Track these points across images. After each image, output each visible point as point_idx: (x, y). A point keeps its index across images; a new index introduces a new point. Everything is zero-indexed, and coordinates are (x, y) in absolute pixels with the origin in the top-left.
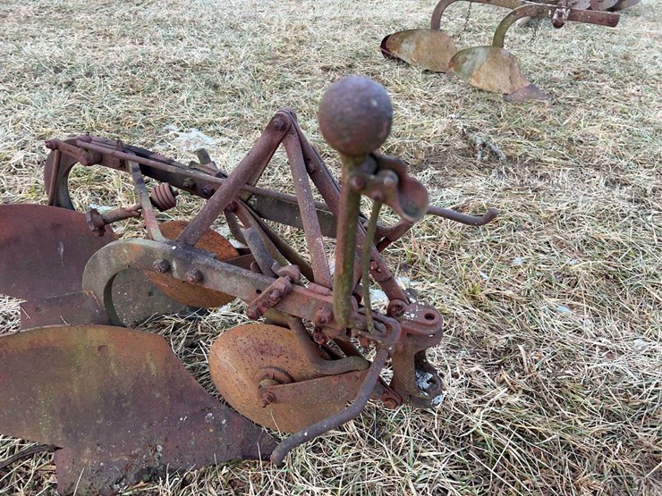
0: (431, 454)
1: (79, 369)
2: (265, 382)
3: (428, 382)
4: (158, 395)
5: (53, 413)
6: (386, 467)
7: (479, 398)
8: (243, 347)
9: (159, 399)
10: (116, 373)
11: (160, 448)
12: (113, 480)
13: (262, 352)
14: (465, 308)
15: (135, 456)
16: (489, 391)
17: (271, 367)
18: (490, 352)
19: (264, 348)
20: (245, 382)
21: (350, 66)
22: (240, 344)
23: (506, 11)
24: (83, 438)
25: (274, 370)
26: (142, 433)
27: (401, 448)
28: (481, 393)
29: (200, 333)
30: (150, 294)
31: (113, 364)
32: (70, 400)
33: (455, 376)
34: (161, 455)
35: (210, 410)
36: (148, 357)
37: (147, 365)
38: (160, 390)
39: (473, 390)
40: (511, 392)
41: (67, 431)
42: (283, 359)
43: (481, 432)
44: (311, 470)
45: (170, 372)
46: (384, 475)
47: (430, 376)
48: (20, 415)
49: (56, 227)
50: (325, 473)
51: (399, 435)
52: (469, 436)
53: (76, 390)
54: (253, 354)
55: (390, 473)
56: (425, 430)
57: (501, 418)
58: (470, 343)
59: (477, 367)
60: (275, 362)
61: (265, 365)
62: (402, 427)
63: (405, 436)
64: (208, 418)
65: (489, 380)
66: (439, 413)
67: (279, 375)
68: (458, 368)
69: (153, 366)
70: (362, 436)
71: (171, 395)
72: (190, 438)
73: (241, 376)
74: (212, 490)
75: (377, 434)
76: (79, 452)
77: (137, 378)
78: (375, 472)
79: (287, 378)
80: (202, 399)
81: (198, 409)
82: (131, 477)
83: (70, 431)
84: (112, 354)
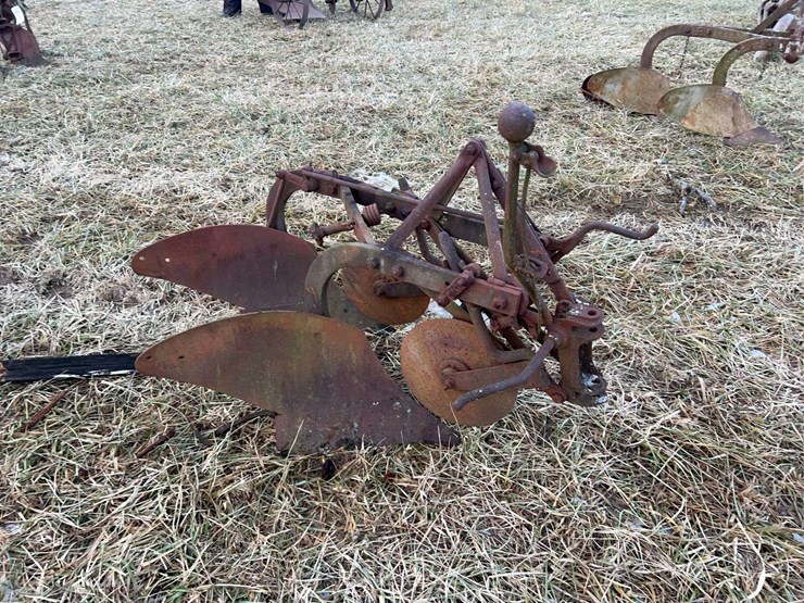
1: (298, 350)
2: (447, 370)
3: (593, 382)
4: (356, 381)
5: (276, 385)
6: (552, 462)
7: (651, 418)
8: (430, 340)
9: (357, 385)
10: (325, 357)
11: (356, 425)
12: (319, 444)
13: (446, 345)
14: (646, 343)
15: (337, 428)
16: (662, 414)
17: (452, 358)
18: (668, 384)
19: (447, 341)
20: (430, 373)
21: (546, 109)
22: (428, 337)
23: (730, 46)
24: (297, 409)
25: (455, 361)
26: (342, 411)
27: (567, 450)
28: (653, 416)
29: (387, 346)
30: (345, 311)
31: (324, 350)
32: (289, 376)
33: (629, 399)
34: (357, 430)
35: (398, 399)
36: (351, 348)
37: (350, 353)
38: (358, 377)
39: (646, 413)
40: (683, 415)
41: (285, 401)
42: (463, 351)
43: (648, 443)
44: (484, 454)
45: (367, 363)
46: (550, 467)
47: (596, 377)
48: (252, 383)
49: (273, 246)
50: (497, 459)
51: (567, 440)
52: (636, 449)
53: (295, 368)
54: (438, 347)
55: (556, 466)
56: (593, 441)
57: (671, 436)
58: (649, 375)
59: (651, 394)
60: (456, 355)
61: (448, 356)
62: (570, 434)
63: (573, 440)
64: (396, 406)
65: (663, 406)
66: (608, 427)
67: (459, 365)
68: (632, 393)
69: (354, 356)
71: (366, 383)
72: (381, 421)
73: (426, 368)
75: (547, 436)
77: (341, 364)
79: (464, 367)
80: (391, 389)
81: (387, 398)
82: (333, 444)
83: (287, 402)
84: (324, 341)
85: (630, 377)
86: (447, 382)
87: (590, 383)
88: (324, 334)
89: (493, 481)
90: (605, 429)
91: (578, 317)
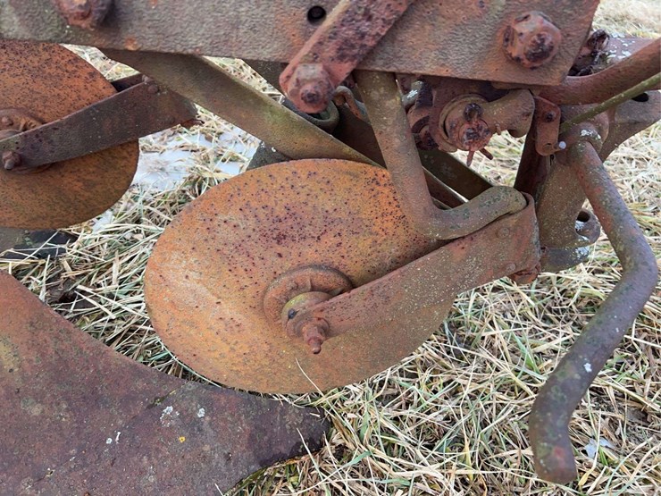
4: (36, 410)
8: (232, 237)
9: (42, 417)
13: (280, 239)
17: (301, 267)
19: (283, 227)
25: (310, 271)
29: (70, 273)
35: (165, 400)
38: (39, 398)
42: (330, 240)
45: (51, 351)
54: (257, 250)
60: (310, 253)
61: (288, 265)
64: (168, 418)
67: (323, 278)
71: (69, 400)
73: (230, 310)
79: (340, 280)
80: (140, 384)
81: (141, 406)
86: (310, 330)
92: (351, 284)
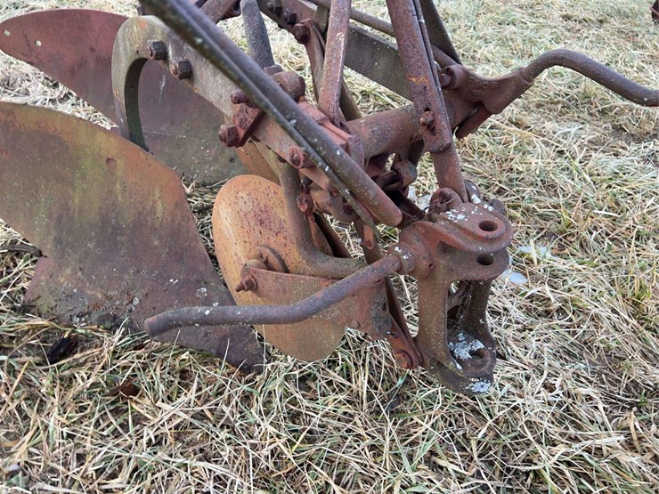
0: (451, 467)
1: (83, 177)
2: (252, 262)
3: (472, 353)
4: (156, 243)
5: (50, 216)
6: (376, 449)
7: (572, 431)
8: (244, 209)
9: (156, 247)
10: (119, 197)
11: (136, 301)
12: (77, 312)
13: (262, 222)
14: (614, 311)
15: (110, 298)
16: (594, 430)
17: (268, 247)
18: (625, 382)
19: (264, 216)
22: (241, 202)
24: (69, 256)
25: (268, 251)
26: (126, 277)
27: (412, 438)
28: (579, 428)
31: (118, 186)
32: (68, 209)
33: (549, 387)
34: (134, 309)
35: (206, 285)
36: (157, 194)
37: (154, 202)
38: (160, 238)
39: (567, 416)
40: (630, 446)
41: (58, 241)
42: (281, 238)
43: (547, 476)
45: (177, 222)
46: (368, 457)
47: (480, 345)
48: (21, 204)
50: (295, 417)
51: (420, 422)
52: (527, 474)
53: (77, 200)
54: (252, 223)
55: (378, 460)
56: (464, 435)
57: (594, 476)
58: (599, 358)
59: (590, 390)
60: (272, 242)
61: (262, 241)
62: (430, 413)
63: (428, 426)
64: (200, 293)
65: (600, 416)
66: (497, 422)
68: (559, 380)
69: (160, 207)
70: (370, 398)
71: (170, 249)
73: (239, 249)
74: (158, 368)
75: (392, 406)
76: (60, 267)
77: (140, 213)
78: (359, 449)
79: (279, 264)
81: (193, 278)
82: (95, 316)
83: (61, 243)
84: (119, 173)
85: (569, 353)
87: (464, 353)
88: (120, 163)
89: (266, 452)
90: (490, 422)
91: (459, 227)
92: (287, 271)
